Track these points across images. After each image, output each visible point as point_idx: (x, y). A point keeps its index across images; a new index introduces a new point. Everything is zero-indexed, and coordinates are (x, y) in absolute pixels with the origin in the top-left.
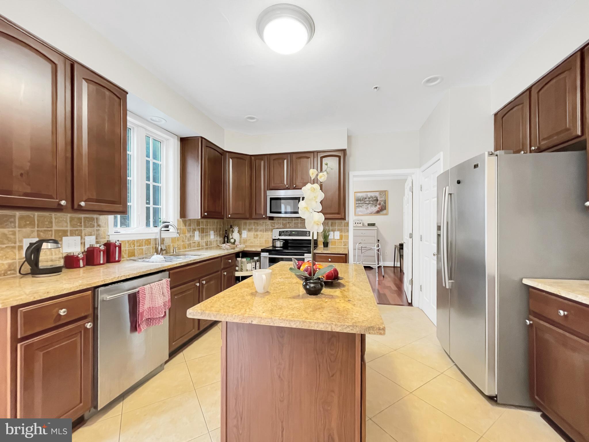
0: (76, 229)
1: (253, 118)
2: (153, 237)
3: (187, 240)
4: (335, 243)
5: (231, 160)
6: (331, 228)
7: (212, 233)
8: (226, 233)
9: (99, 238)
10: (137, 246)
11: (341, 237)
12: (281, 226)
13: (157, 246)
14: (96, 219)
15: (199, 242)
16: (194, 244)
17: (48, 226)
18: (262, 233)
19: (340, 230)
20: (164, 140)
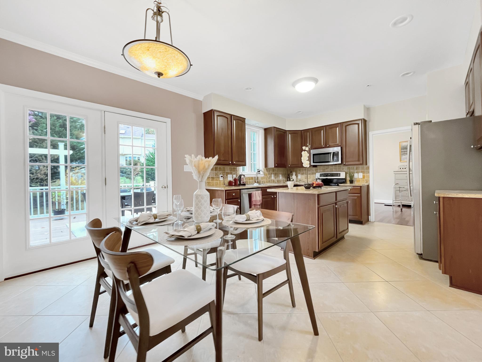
0: (231, 172)
1: (300, 112)
2: (254, 176)
3: (268, 179)
4: (359, 181)
5: (290, 135)
6: (356, 171)
7: (281, 175)
8: (288, 176)
9: (237, 175)
11: (364, 177)
12: (322, 171)
13: (256, 180)
14: (236, 168)
15: (274, 180)
16: (271, 181)
18: (310, 175)
19: (363, 172)
20: (257, 131)
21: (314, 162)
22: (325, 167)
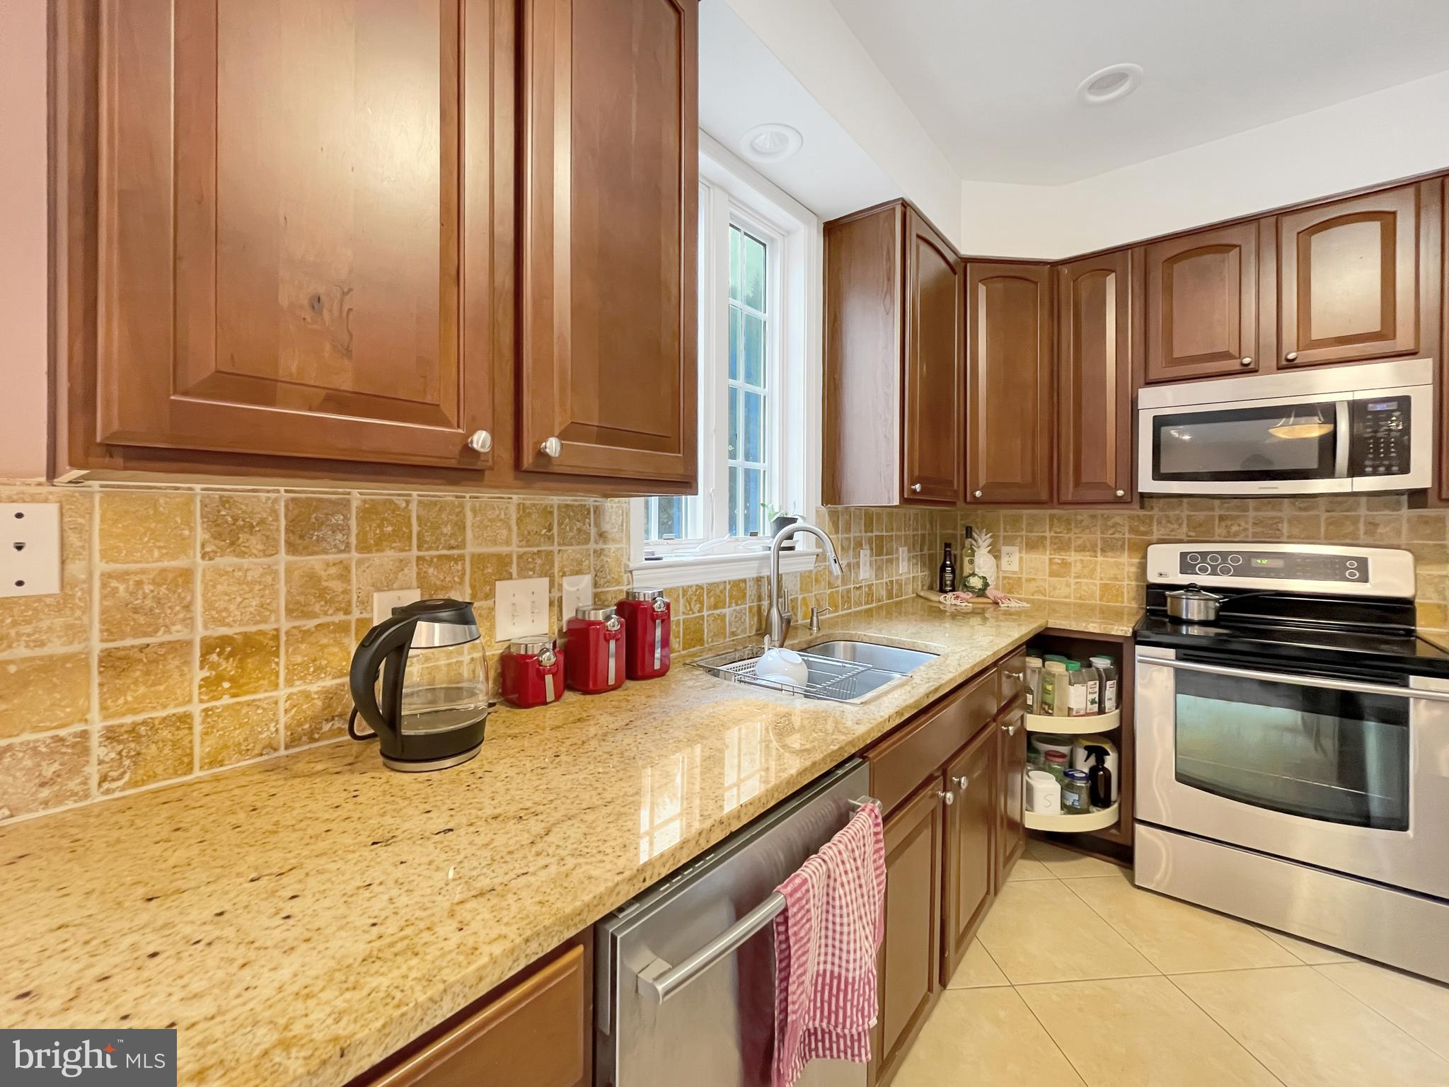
0: (535, 550)
2: (748, 572)
3: (839, 582)
5: (982, 290)
7: (903, 552)
8: (947, 555)
9: (602, 582)
10: (709, 609)
12: (1188, 532)
13: (765, 603)
14: (595, 512)
15: (870, 586)
16: (858, 593)
17: (453, 542)
18: (1086, 557)
20: (776, 236)
21: (1163, 470)
22: (1212, 509)
